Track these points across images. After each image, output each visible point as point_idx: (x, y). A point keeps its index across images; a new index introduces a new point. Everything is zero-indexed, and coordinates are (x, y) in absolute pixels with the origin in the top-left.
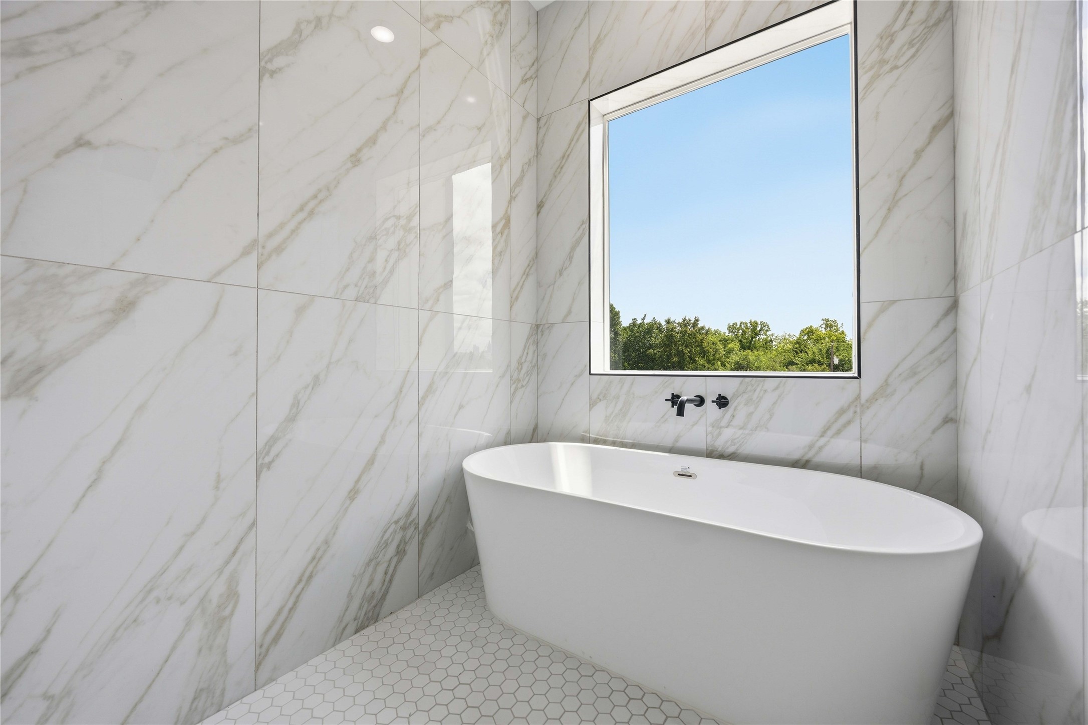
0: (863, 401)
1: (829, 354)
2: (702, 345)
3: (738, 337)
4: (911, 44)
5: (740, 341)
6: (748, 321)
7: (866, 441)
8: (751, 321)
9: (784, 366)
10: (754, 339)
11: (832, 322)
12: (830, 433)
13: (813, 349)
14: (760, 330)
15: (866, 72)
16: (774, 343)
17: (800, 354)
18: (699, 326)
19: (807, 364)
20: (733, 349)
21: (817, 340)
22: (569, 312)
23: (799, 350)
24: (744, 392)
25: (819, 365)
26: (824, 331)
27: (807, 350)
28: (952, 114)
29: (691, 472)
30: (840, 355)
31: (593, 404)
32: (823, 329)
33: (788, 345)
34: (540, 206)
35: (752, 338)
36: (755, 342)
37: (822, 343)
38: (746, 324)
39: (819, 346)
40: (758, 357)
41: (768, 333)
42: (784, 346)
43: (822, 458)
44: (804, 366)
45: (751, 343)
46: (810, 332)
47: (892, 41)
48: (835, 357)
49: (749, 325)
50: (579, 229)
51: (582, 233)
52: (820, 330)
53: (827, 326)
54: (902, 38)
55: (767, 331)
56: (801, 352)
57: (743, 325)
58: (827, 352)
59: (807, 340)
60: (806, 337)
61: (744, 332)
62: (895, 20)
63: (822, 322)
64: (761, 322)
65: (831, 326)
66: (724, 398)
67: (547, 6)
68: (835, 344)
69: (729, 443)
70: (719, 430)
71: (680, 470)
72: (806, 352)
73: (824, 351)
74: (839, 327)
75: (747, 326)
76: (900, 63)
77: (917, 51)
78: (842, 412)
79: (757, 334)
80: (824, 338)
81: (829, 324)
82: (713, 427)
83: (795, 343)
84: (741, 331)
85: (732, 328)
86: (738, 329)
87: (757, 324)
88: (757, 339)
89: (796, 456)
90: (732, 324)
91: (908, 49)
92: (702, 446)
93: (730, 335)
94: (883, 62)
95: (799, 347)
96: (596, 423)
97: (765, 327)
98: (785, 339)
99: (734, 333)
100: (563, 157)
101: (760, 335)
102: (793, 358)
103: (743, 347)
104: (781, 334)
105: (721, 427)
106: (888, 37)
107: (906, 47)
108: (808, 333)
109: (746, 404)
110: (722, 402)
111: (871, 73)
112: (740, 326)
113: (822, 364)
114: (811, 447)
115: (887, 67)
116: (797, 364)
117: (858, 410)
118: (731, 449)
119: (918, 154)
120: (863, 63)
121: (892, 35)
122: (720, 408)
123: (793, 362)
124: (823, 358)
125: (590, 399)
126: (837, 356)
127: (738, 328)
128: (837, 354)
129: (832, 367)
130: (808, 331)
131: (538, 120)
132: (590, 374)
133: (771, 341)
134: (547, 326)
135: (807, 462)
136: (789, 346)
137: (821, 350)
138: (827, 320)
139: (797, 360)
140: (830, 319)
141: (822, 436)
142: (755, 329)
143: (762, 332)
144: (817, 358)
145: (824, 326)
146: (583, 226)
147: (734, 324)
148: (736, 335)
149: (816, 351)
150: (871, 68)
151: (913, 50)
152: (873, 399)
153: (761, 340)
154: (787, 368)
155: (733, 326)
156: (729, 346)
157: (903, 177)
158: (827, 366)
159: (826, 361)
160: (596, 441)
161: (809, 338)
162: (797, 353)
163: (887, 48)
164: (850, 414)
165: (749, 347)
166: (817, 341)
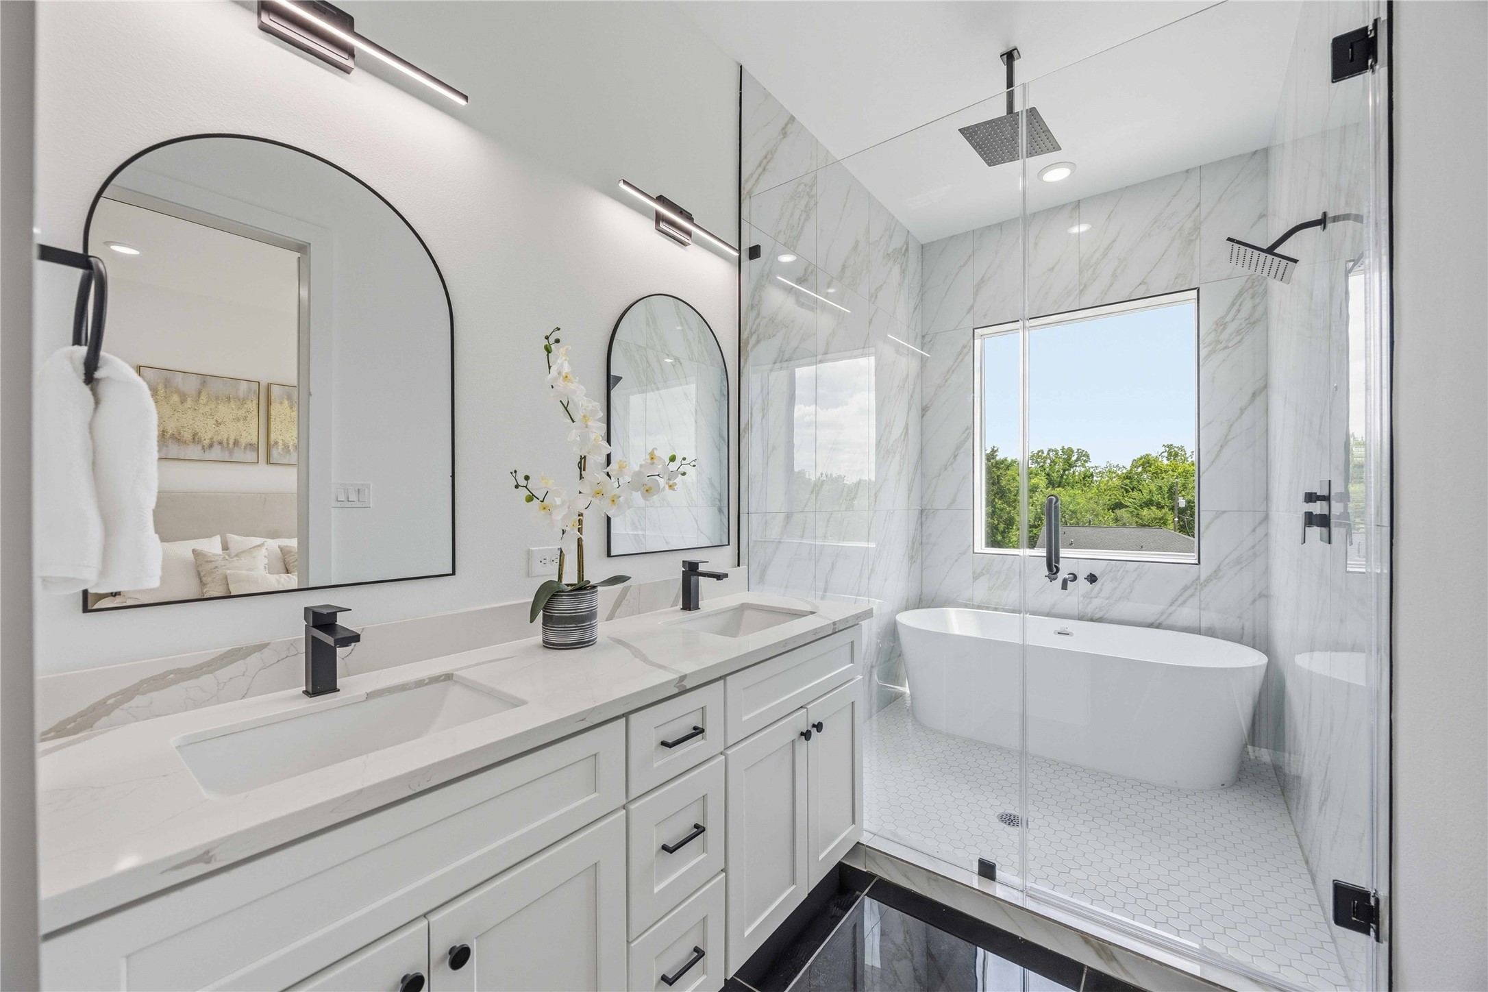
0: (1202, 581)
1: (1172, 493)
2: (998, 483)
3: (1045, 469)
4: (1238, 332)
5: (1048, 475)
6: (1059, 448)
7: (1204, 609)
8: (1063, 447)
9: (1109, 510)
10: (1067, 472)
11: (1176, 449)
12: (1177, 603)
13: (1149, 484)
14: (1076, 461)
15: (1205, 347)
16: (1095, 478)
17: (1131, 493)
18: (998, 458)
19: (1141, 507)
20: (1038, 485)
21: (1156, 473)
22: (954, 501)
23: (1130, 487)
24: (1110, 572)
25: (1158, 508)
26: (1165, 462)
27: (1141, 487)
28: (1266, 387)
29: (1068, 631)
30: (1188, 495)
31: (976, 577)
32: (1165, 459)
33: (1114, 479)
34: (924, 410)
35: (1064, 471)
36: (1067, 476)
37: (1163, 478)
38: (1056, 451)
39: (1159, 482)
40: (1073, 497)
41: (1087, 465)
42: (1108, 481)
43: (1170, 621)
44: (1137, 509)
45: (1062, 477)
46: (1146, 462)
47: (1224, 329)
48: (1181, 498)
49: (1060, 453)
50: (964, 433)
51: (966, 437)
52: (1160, 459)
53: (1170, 454)
54: (1232, 327)
55: (1086, 461)
56: (1133, 490)
57: (1051, 453)
58: (1169, 490)
59: (1141, 474)
60: (1140, 469)
61: (1053, 463)
62: (1227, 314)
63: (1163, 449)
64: (1078, 450)
65: (1176, 455)
66: (1094, 576)
67: (933, 242)
68: (1181, 481)
69: (1097, 610)
70: (1089, 600)
71: (1059, 630)
72: (1140, 490)
73: (1166, 489)
74: (1187, 456)
75: (1057, 454)
76: (1230, 344)
77: (1242, 339)
78: (1186, 588)
79: (1071, 466)
80: (1166, 472)
81: (1173, 453)
82: (1084, 597)
83: (1124, 477)
84: (1049, 461)
85: (1037, 457)
86: (1046, 458)
87: (1073, 452)
88: (1071, 472)
89: (1150, 620)
90: (1036, 452)
91: (1236, 336)
92: (1075, 612)
93: (1033, 466)
94: (1218, 342)
95: (1130, 481)
96: (980, 592)
97: (1084, 456)
98: (1110, 472)
99: (1038, 463)
100: (948, 371)
101: (1076, 466)
102: (1121, 498)
103: (1051, 483)
104: (1104, 465)
105: (1091, 598)
106: (1221, 325)
107: (1235, 334)
108: (1143, 465)
109: (1111, 581)
110: (1092, 579)
111: (1209, 348)
112: (1048, 454)
113: (1163, 507)
114: (1163, 613)
115: (1221, 346)
116: (1127, 507)
117: (1198, 587)
118: (1098, 616)
119: (1242, 410)
120: (1203, 341)
121: (1225, 324)
122: (1091, 584)
123: (1121, 504)
124: (1164, 498)
125: (974, 573)
126: (1183, 496)
127: (1044, 457)
128: (1183, 493)
129: (1176, 512)
130: (1143, 462)
131: (923, 337)
132: (974, 553)
133: (1092, 475)
134: (931, 511)
135: (1160, 624)
136: (1116, 482)
137: (1160, 487)
138: (1170, 446)
139: (1127, 501)
140: (1174, 445)
141: (1171, 605)
142: (1068, 459)
143: (1079, 463)
144: (1155, 498)
145: (1166, 454)
146: (968, 431)
147: (1039, 452)
148: (1042, 466)
149: (1154, 489)
150: (1210, 344)
151: (1238, 338)
152: (1209, 580)
153: (1077, 474)
154: (1113, 512)
155: (1038, 454)
156: (1033, 481)
157: (1231, 426)
158: (1169, 510)
159: (1168, 502)
160: (979, 607)
161: (1145, 471)
162: (1127, 491)
163: (1222, 332)
164: (1191, 591)
165: (1060, 483)
166: (1156, 475)
